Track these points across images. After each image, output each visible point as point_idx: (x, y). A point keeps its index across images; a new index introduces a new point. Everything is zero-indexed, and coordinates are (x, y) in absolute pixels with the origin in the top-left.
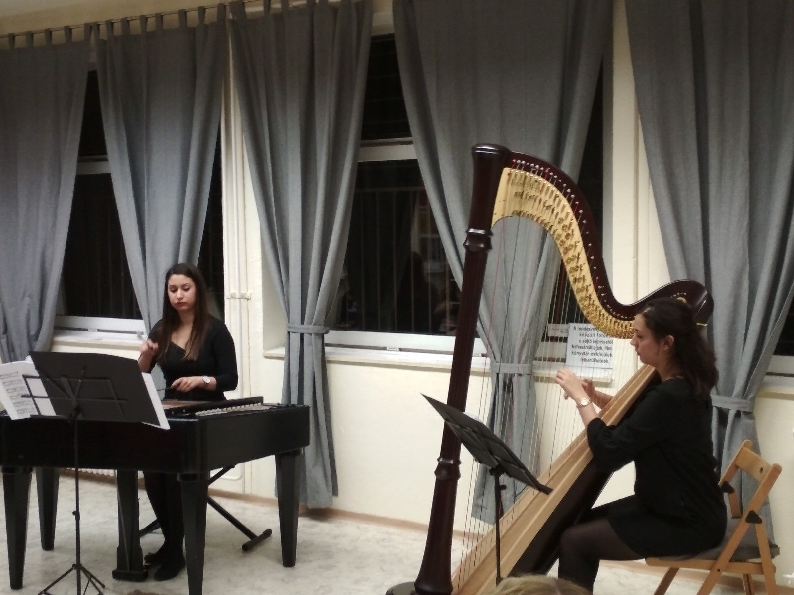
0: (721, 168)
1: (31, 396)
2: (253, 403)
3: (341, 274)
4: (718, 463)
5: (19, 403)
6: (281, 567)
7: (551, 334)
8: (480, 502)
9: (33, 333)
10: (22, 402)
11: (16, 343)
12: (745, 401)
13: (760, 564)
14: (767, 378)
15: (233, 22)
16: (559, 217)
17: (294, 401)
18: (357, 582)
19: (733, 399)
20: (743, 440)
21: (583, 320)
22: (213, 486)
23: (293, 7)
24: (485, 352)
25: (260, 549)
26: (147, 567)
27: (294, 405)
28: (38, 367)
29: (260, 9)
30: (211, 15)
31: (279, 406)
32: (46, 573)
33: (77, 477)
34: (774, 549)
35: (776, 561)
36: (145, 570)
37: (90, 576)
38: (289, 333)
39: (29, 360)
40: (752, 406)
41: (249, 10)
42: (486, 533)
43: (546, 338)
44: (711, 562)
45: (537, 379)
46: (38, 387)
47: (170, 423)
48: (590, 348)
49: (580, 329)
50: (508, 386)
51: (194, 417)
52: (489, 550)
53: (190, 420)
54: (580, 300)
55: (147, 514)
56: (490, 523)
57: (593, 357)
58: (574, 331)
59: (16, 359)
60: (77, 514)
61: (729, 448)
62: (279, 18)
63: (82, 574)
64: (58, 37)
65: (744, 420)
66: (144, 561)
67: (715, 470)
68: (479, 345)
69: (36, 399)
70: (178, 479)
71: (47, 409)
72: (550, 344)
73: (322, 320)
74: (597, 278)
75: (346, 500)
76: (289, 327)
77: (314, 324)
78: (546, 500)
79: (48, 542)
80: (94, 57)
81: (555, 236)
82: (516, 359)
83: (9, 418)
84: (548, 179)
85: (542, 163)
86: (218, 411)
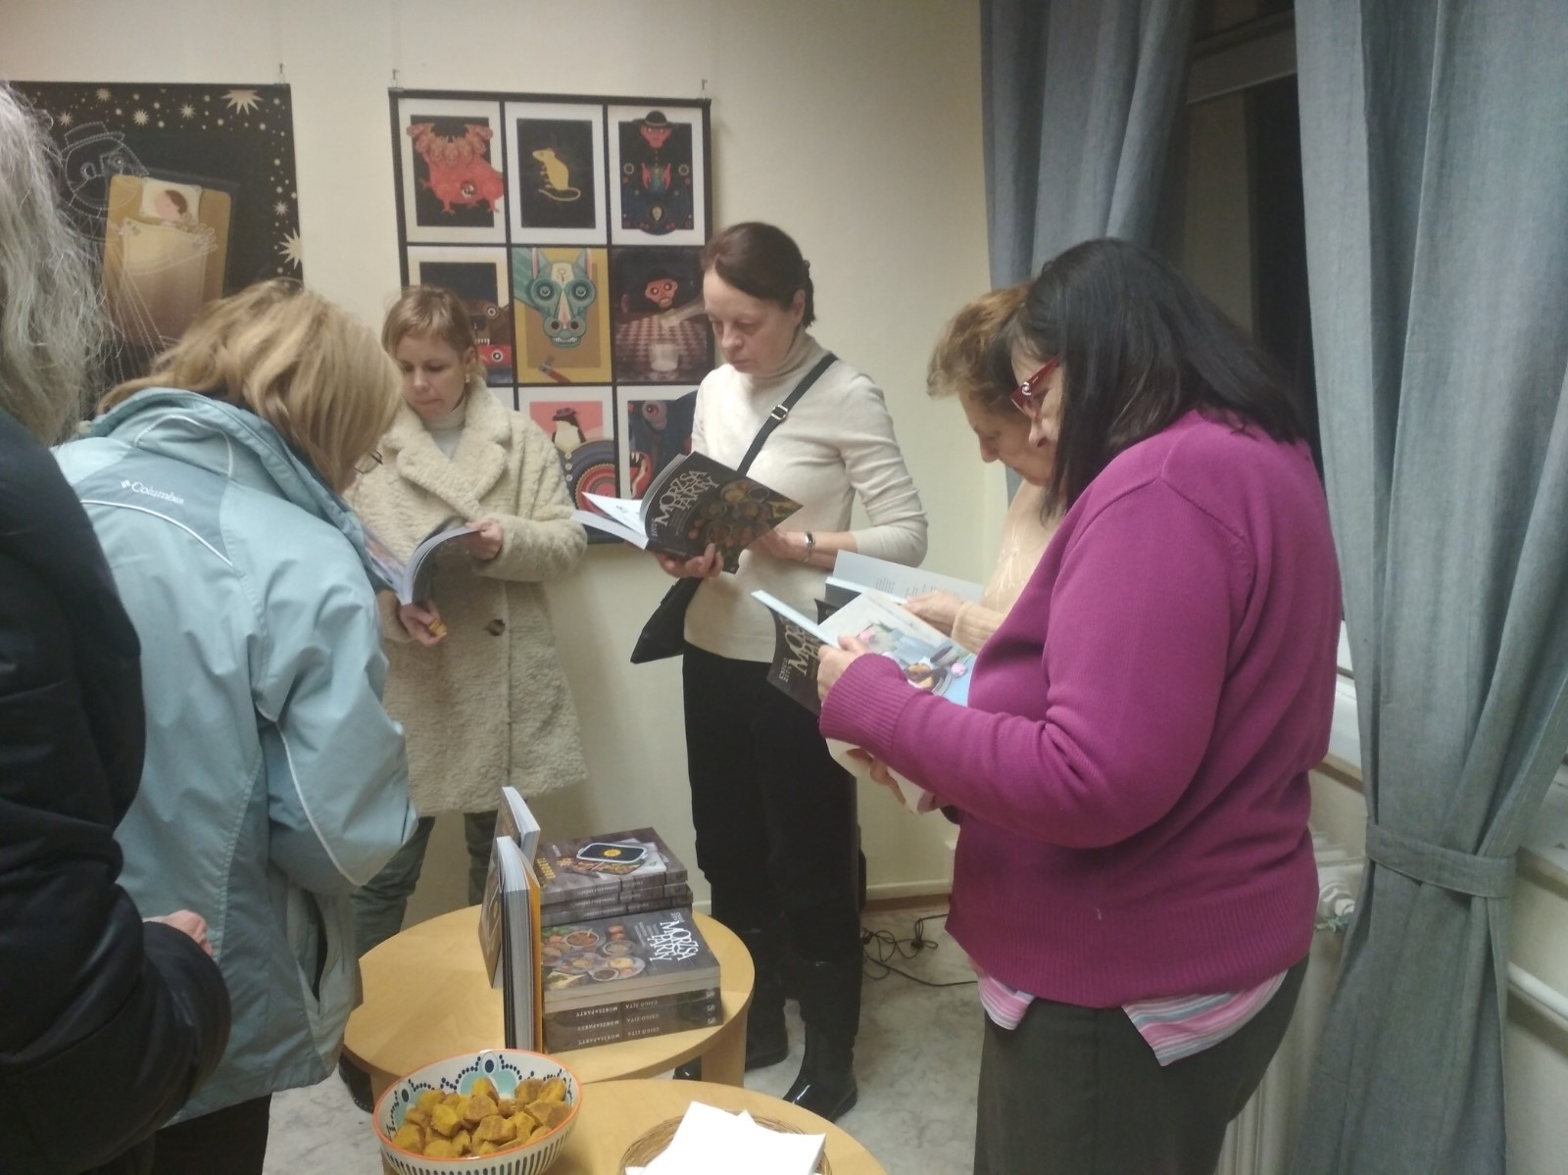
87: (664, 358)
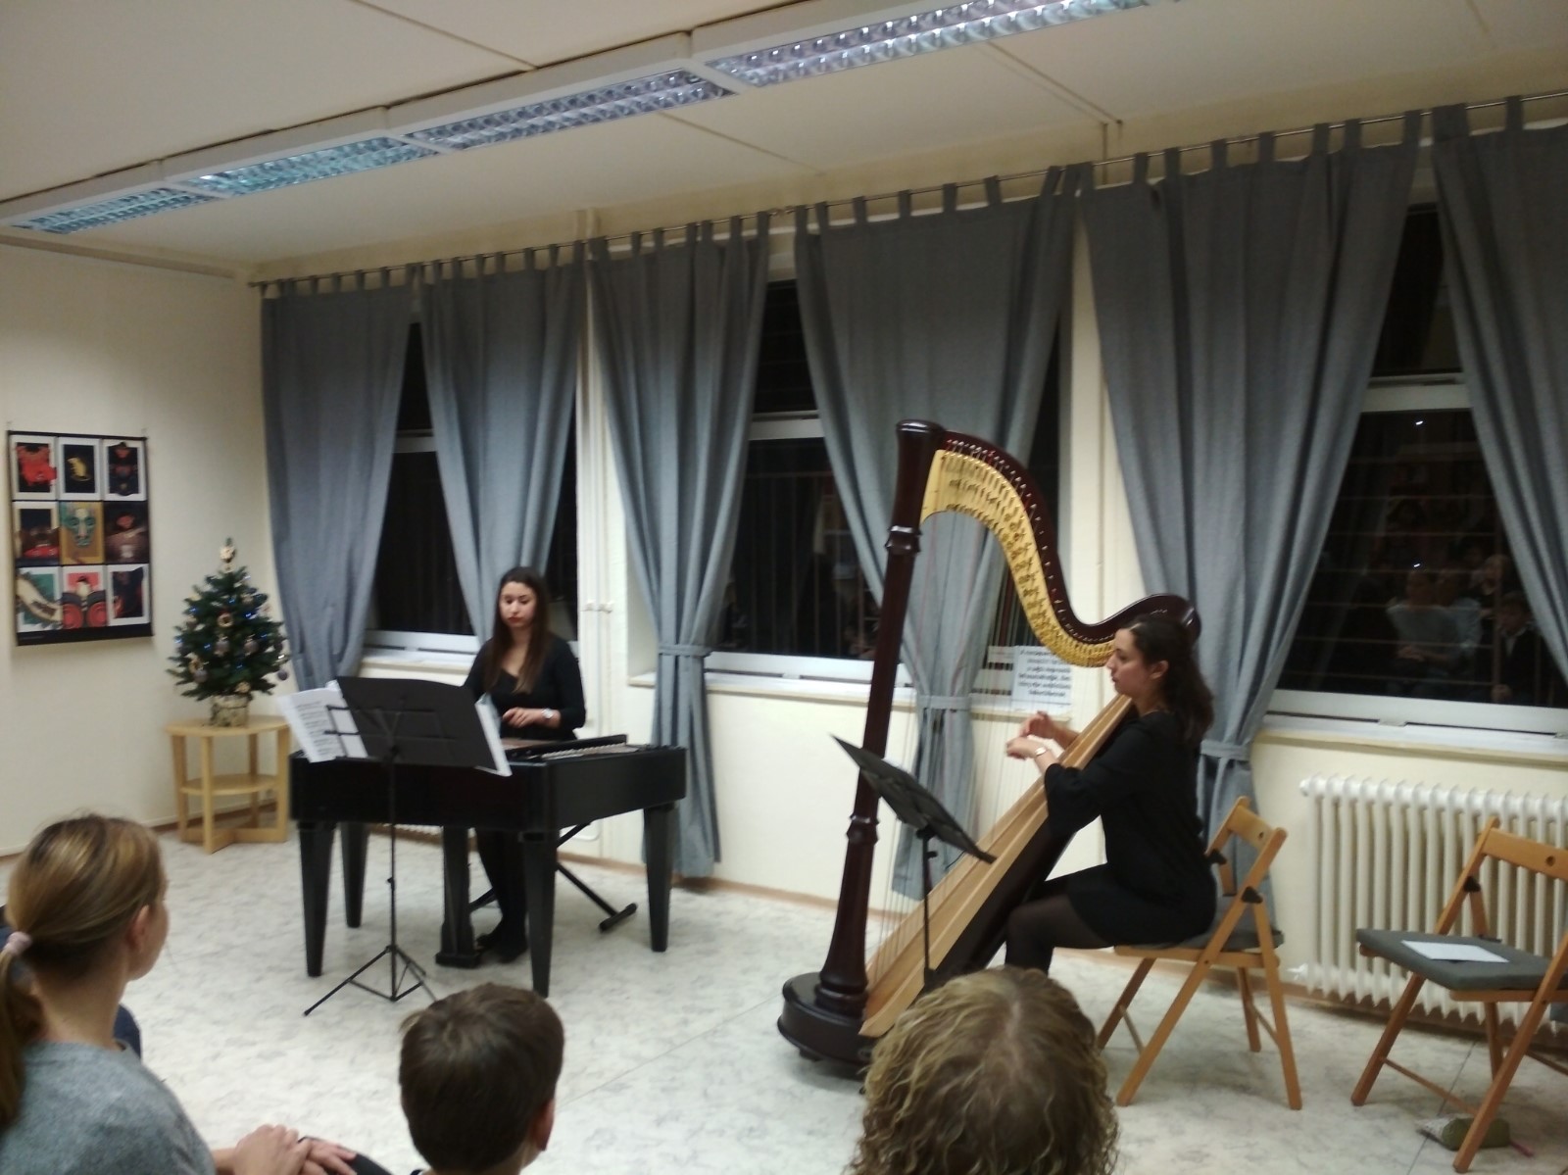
0: (1209, 453)
1: (335, 732)
2: (617, 743)
3: (726, 580)
4: (1204, 825)
5: (321, 741)
6: (648, 952)
7: (993, 659)
8: (903, 872)
9: (336, 652)
10: (326, 740)
11: (315, 666)
12: (1239, 747)
13: (1259, 955)
14: (1268, 718)
15: (594, 264)
16: (1006, 512)
17: (666, 741)
18: (745, 971)
19: (1224, 744)
20: (1238, 796)
21: (1035, 641)
22: (563, 848)
23: (672, 246)
24: (909, 681)
25: (622, 929)
26: (481, 951)
27: (665, 747)
28: (346, 695)
29: (627, 247)
30: (566, 255)
31: (647, 748)
32: (351, 957)
33: (394, 835)
34: (1277, 936)
35: (1279, 951)
36: (477, 954)
37: (408, 962)
38: (661, 654)
39: (333, 687)
40: (1249, 753)
41: (614, 249)
42: (910, 911)
43: (986, 664)
44: (1196, 952)
45: (976, 716)
46: (345, 721)
47: (512, 768)
48: (1042, 677)
49: (1031, 653)
50: (938, 725)
51: (539, 760)
52: (914, 934)
53: (537, 765)
54: (1033, 618)
55: (479, 882)
56: (915, 899)
57: (1047, 689)
58: (1022, 656)
59: (315, 687)
60: (391, 881)
61: (1220, 806)
62: (652, 258)
63: (398, 959)
64: (373, 280)
65: (1238, 771)
66: (476, 944)
67: (1201, 834)
68: (902, 673)
69: (344, 737)
70: (521, 838)
71: (356, 749)
72: (993, 672)
73: (702, 640)
74: (1054, 590)
75: (731, 867)
76: (661, 648)
77: (693, 644)
78: (986, 871)
79: (354, 917)
80: (417, 306)
81: (1001, 536)
82: (948, 689)
83: (306, 761)
84: (992, 465)
85: (985, 445)
86: (571, 753)
87: (127, 552)
